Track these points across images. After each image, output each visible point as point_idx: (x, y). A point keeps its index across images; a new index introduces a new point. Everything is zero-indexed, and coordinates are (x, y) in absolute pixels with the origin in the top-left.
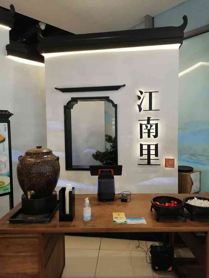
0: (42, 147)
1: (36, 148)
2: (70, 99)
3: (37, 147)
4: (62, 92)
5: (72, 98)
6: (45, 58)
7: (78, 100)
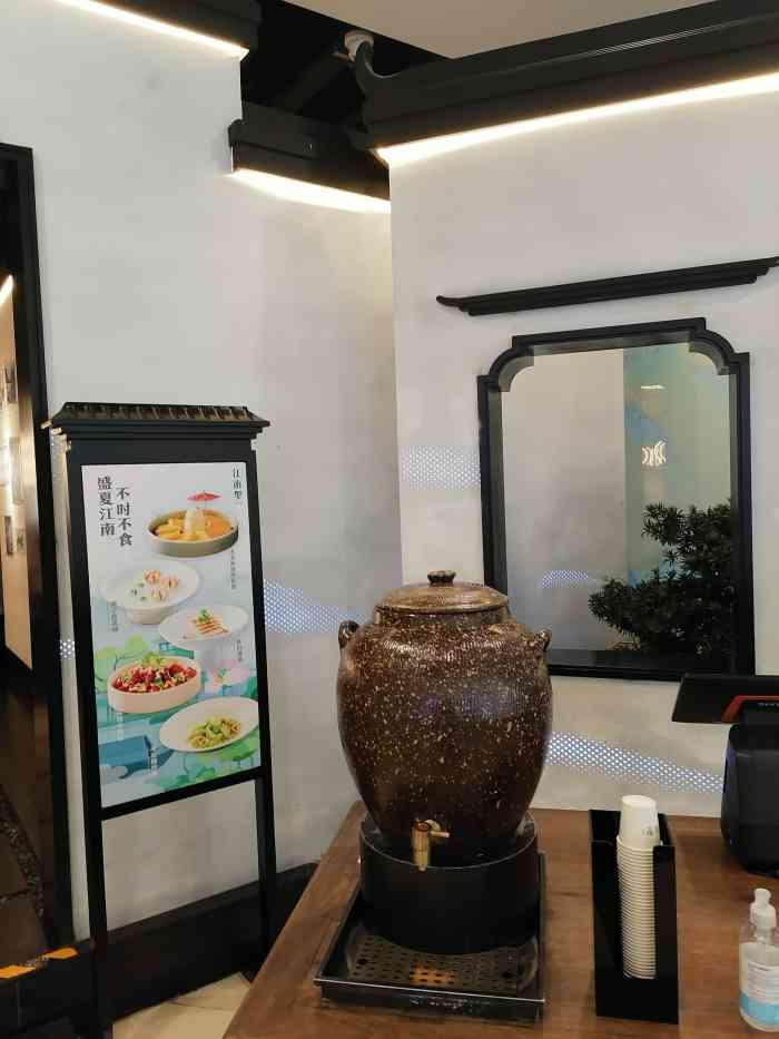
0: (455, 580)
1: (428, 581)
2: (508, 345)
3: (430, 577)
4: (471, 314)
5: (514, 338)
6: (391, 168)
7: (536, 348)
